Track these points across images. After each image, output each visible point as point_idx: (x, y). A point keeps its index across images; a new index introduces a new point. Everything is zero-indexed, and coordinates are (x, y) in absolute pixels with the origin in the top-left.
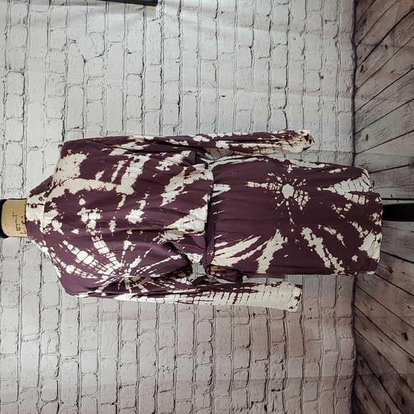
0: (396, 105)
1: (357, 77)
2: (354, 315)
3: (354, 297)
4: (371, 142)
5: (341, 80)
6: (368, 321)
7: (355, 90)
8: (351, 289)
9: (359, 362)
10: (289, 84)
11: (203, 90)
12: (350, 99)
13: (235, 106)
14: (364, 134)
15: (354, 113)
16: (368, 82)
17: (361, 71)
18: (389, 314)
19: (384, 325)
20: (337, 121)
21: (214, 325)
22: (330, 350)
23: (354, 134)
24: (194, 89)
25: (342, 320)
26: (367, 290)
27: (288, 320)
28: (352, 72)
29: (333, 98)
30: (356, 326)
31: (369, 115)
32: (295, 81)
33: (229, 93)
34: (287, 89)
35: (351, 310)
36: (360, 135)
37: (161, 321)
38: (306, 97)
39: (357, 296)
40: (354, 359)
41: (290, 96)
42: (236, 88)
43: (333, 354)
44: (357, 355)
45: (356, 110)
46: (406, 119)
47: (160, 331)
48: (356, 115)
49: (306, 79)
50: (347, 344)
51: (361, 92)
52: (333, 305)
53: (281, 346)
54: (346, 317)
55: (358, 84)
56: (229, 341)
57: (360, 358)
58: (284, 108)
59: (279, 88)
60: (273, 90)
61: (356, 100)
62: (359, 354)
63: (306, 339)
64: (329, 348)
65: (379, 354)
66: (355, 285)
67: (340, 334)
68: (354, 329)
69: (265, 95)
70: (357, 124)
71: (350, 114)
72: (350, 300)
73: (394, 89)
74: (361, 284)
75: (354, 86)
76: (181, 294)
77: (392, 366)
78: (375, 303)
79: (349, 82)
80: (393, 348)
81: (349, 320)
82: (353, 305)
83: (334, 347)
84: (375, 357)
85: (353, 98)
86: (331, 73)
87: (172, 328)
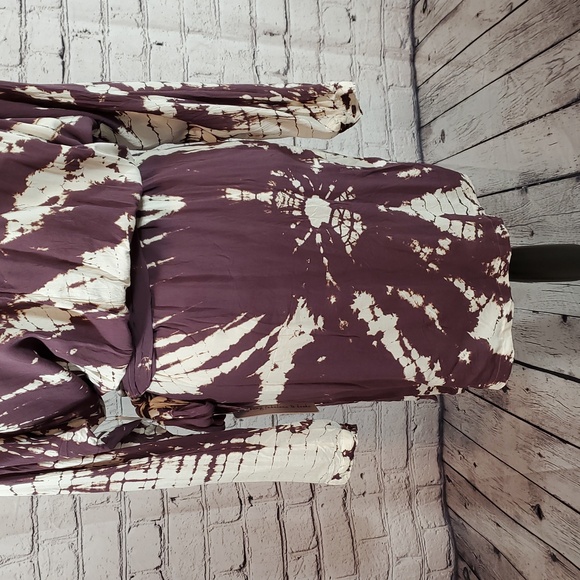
0: (487, 76)
1: (416, 22)
2: (445, 479)
3: (441, 444)
4: (451, 144)
5: (388, 27)
6: (471, 490)
7: (415, 46)
8: (436, 429)
9: (461, 573)
10: (292, 27)
11: (115, 32)
12: (407, 63)
13: (185, 64)
14: (436, 128)
15: (417, 89)
16: (437, 32)
17: (424, 10)
18: (507, 472)
19: (499, 493)
20: (386, 103)
21: (164, 530)
22: (406, 556)
23: (420, 128)
24: (95, 27)
25: (422, 492)
26: (465, 427)
27: (320, 502)
28: (407, 11)
29: (376, 60)
30: (448, 500)
31: (443, 93)
32: (302, 22)
33: (171, 38)
34: (287, 37)
35: (437, 469)
36: (430, 132)
37: (43, 533)
38: (327, 56)
39: (446, 442)
40: (451, 569)
41: (295, 50)
42: (185, 31)
43: (411, 562)
44: (456, 560)
45: (419, 83)
46: (508, 102)
47: (42, 557)
48: (420, 93)
49: (324, 18)
50: (437, 539)
51: (425, 50)
52: (403, 463)
53: (310, 557)
54: (430, 485)
55: (419, 34)
56: (199, 562)
57: (462, 565)
58: (285, 73)
59: (272, 34)
60: (262, 39)
61: (417, 66)
62: (459, 556)
63: (358, 538)
64: (402, 553)
65: (497, 551)
66: (442, 420)
67: (421, 520)
68: (445, 507)
69: (245, 45)
70: (423, 110)
71: (410, 91)
72: (434, 449)
73: (482, 46)
74: (453, 417)
75: (413, 39)
76: (75, 469)
77: (521, 573)
78: (480, 454)
79: (403, 30)
80: (519, 537)
81: (436, 490)
82: (441, 461)
83: (413, 548)
84: (489, 558)
85: (413, 60)
86: (369, 10)
87: (71, 546)
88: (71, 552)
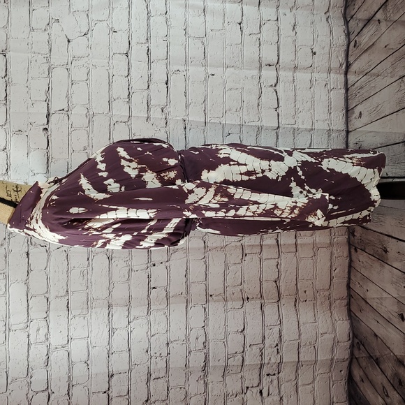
0: (389, 80)
1: (350, 53)
2: (350, 296)
3: (349, 278)
4: (365, 119)
5: (334, 56)
6: (364, 303)
7: (348, 66)
8: (347, 271)
9: (355, 345)
10: (280, 61)
11: (192, 69)
12: (343, 76)
13: (225, 84)
14: (357, 111)
15: (347, 90)
16: (361, 57)
17: (355, 46)
18: (385, 295)
19: (380, 306)
20: (329, 99)
21: (207, 310)
22: (326, 333)
23: (347, 111)
24: (182, 68)
25: (337, 302)
26: (363, 271)
27: (282, 303)
28: (345, 47)
29: (326, 75)
30: (351, 307)
31: (362, 91)
32: (286, 58)
33: (218, 71)
34: (278, 66)
35: (346, 292)
36: (353, 113)
37: (152, 307)
38: (298, 75)
39: (352, 278)
40: (350, 342)
41: (281, 73)
42: (225, 66)
43: (328, 337)
44: (353, 338)
45: (349, 87)
46: (400, 95)
47: (152, 317)
48: (349, 92)
49: (298, 55)
50: (343, 327)
51: (354, 67)
52: (328, 287)
53: (277, 329)
54: (342, 299)
55: (351, 59)
56: (222, 326)
57: (356, 341)
58: (275, 86)
59: (270, 65)
60: (264, 68)
61: (348, 77)
62: (355, 336)
63: (301, 322)
64: (324, 331)
65: (376, 335)
66: (350, 266)
67: (335, 316)
68: (350, 311)
69: (256, 72)
70: (350, 101)
71: (343, 91)
72: (345, 281)
73: (387, 64)
74: (356, 265)
75: (347, 62)
77: (389, 348)
78: (371, 284)
79: (342, 58)
80: (390, 330)
81: (345, 302)
82: (349, 287)
83: (330, 329)
84: (371, 339)
85: (346, 74)
86: (323, 48)
87: (164, 314)
88: (165, 316)
